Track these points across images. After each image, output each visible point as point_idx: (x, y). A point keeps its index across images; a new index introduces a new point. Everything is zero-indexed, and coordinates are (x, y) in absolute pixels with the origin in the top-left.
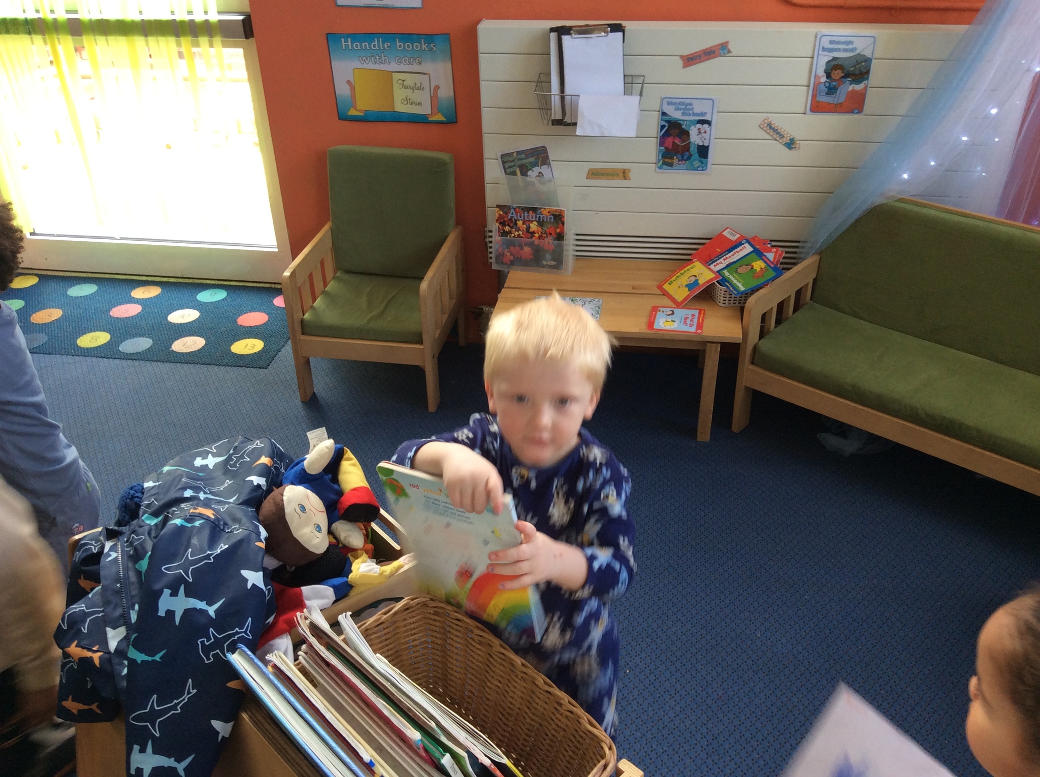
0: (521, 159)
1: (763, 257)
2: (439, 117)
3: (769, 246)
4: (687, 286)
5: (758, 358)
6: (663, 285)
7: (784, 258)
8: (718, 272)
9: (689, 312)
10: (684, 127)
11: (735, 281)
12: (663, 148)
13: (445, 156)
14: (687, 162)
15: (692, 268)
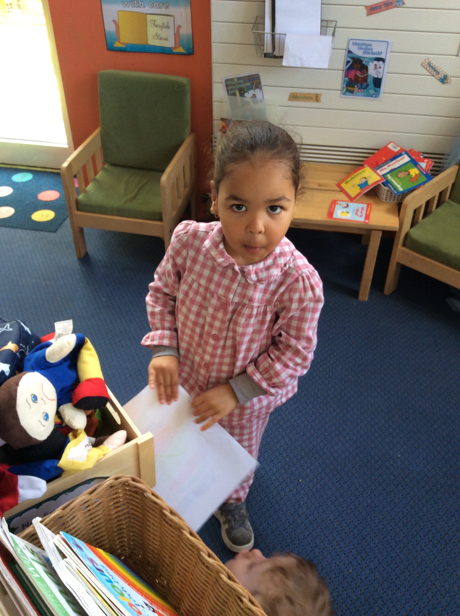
0: (240, 84)
1: (418, 166)
2: (181, 50)
3: (422, 157)
4: (359, 185)
5: (409, 242)
6: (341, 183)
7: (433, 166)
8: (383, 175)
9: (360, 206)
10: (364, 63)
11: (395, 183)
12: (347, 79)
13: (183, 80)
14: (365, 90)
15: (363, 171)
